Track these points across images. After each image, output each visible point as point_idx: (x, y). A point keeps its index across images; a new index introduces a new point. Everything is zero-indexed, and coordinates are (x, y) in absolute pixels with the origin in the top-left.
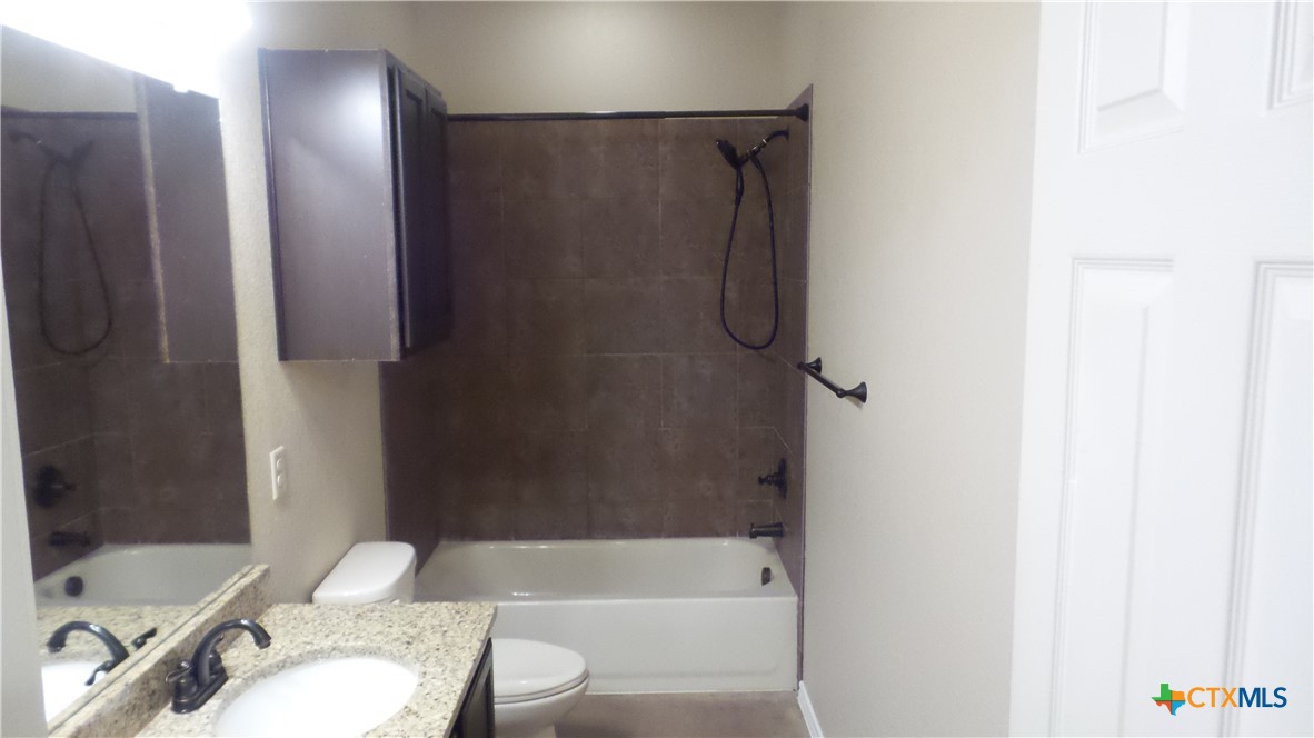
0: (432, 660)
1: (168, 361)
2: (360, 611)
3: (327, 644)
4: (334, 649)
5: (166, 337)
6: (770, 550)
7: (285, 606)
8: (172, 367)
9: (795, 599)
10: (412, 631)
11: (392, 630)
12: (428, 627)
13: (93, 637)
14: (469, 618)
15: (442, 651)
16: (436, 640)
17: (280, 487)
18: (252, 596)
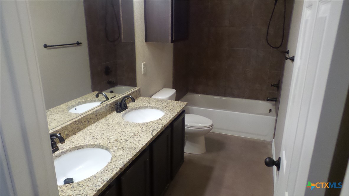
0: (169, 111)
1: (123, 41)
2: (158, 100)
3: (149, 105)
4: (150, 106)
5: (123, 36)
6: (273, 105)
7: (143, 97)
8: (123, 42)
9: (275, 118)
10: (167, 105)
11: (163, 104)
12: (170, 105)
13: (104, 96)
14: (180, 105)
15: (172, 110)
16: (171, 107)
17: (144, 71)
18: (136, 93)
